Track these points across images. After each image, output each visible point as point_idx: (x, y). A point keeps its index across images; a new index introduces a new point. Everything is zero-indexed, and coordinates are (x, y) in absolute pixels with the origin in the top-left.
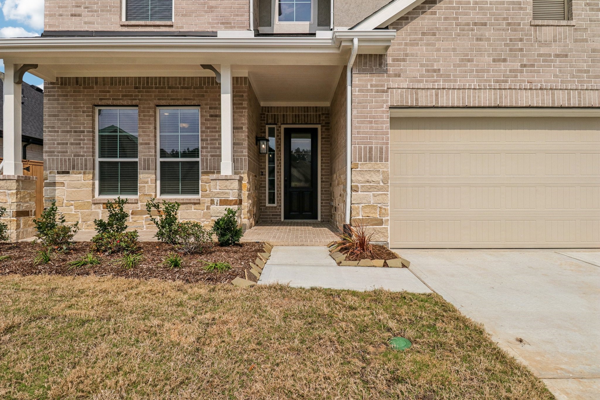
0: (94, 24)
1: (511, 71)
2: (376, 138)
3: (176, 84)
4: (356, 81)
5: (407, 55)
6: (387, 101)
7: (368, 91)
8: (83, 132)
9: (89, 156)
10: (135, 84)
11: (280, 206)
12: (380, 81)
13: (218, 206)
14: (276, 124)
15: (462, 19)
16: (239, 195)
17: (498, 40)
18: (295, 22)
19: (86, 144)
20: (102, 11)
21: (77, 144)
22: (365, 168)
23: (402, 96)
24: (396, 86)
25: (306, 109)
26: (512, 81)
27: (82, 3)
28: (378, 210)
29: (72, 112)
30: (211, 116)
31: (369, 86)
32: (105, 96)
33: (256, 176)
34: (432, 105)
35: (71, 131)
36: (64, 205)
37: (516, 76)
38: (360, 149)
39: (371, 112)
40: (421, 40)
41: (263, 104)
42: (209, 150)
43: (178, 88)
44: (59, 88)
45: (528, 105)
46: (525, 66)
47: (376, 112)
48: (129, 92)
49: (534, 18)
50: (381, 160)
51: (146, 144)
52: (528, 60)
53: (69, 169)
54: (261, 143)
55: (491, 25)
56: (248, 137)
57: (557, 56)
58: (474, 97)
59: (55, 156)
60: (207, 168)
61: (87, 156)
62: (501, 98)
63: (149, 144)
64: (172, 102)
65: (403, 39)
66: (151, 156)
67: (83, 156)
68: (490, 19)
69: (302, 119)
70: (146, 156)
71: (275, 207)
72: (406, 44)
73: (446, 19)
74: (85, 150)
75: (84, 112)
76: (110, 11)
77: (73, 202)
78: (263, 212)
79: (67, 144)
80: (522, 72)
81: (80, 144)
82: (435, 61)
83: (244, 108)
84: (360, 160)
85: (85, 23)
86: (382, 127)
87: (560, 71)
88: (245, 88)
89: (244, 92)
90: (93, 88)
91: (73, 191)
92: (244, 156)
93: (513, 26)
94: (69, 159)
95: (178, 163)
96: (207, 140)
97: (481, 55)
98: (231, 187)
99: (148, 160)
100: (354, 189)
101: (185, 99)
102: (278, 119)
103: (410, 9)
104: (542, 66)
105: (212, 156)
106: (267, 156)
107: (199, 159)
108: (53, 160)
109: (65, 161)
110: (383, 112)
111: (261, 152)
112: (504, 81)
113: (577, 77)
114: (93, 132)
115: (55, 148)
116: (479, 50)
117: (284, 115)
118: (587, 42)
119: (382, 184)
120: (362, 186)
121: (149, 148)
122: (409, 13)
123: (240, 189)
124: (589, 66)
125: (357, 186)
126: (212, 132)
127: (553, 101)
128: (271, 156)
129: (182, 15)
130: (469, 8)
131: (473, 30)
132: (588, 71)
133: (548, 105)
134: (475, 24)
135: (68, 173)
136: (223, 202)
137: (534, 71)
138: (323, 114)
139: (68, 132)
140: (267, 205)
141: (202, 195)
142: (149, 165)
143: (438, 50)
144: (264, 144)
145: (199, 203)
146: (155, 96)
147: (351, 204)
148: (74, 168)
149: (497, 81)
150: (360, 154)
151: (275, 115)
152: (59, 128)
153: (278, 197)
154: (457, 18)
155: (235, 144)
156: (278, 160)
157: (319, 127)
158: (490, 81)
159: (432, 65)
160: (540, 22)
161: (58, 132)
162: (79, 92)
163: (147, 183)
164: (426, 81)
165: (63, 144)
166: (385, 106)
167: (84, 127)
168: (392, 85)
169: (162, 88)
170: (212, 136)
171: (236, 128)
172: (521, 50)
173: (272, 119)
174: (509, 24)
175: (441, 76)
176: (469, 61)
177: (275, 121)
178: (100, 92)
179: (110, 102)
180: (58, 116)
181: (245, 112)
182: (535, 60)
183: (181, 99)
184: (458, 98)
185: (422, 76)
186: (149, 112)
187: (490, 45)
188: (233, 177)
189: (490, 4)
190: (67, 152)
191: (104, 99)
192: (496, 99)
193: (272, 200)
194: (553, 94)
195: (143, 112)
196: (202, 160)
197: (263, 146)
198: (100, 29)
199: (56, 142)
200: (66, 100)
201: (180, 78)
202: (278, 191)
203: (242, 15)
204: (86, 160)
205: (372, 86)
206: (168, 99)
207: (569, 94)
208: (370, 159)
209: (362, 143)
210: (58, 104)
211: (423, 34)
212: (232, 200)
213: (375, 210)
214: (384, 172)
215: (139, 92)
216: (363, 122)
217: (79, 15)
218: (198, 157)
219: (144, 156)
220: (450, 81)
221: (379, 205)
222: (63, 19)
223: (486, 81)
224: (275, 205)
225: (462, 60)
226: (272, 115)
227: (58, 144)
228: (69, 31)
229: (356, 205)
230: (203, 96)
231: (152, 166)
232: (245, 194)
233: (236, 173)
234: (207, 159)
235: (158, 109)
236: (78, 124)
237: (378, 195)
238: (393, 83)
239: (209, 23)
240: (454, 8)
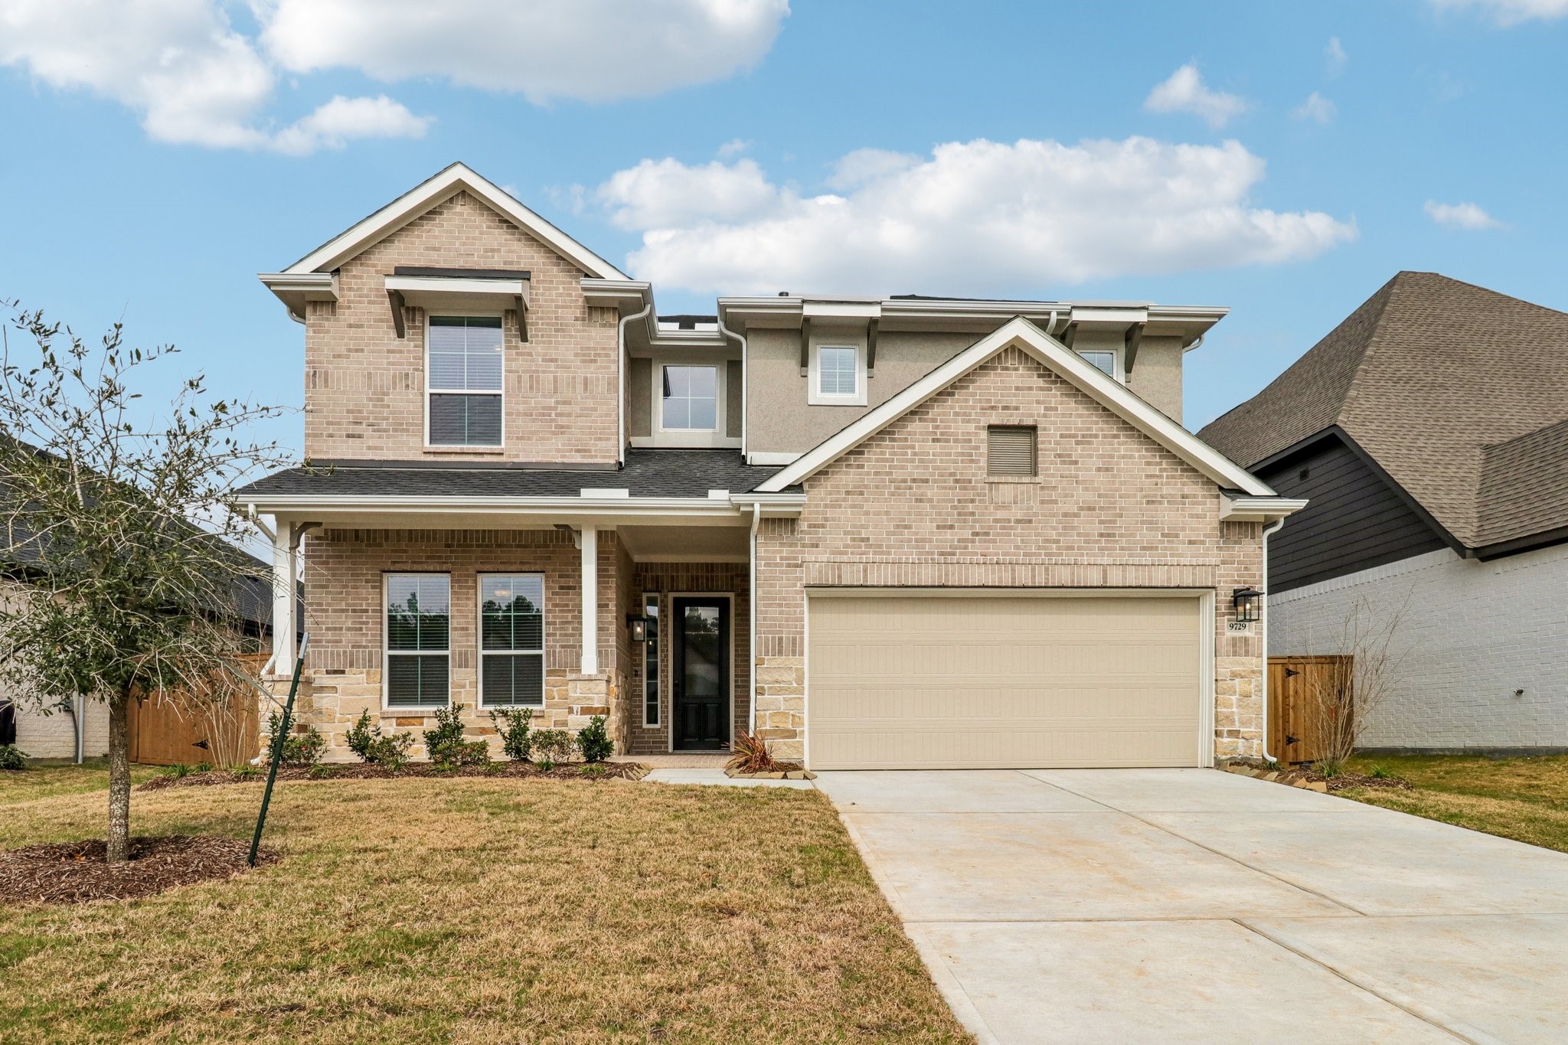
0: (382, 450)
1: (959, 541)
2: (788, 626)
3: (508, 540)
4: (762, 552)
5: (826, 519)
6: (801, 579)
7: (776, 565)
8: (366, 611)
9: (376, 647)
10: (447, 540)
11: (667, 727)
12: (792, 552)
13: (579, 716)
14: (660, 592)
15: (898, 474)
16: (607, 701)
17: (944, 501)
18: (689, 430)
19: (371, 629)
20: (395, 430)
21: (356, 629)
22: (774, 664)
23: (820, 572)
24: (813, 559)
25: (710, 567)
26: (961, 554)
27: (364, 418)
28: (791, 717)
29: (348, 581)
30: (561, 588)
31: (778, 559)
32: (401, 557)
33: (626, 678)
34: (859, 583)
35: (347, 610)
36: (336, 721)
37: (966, 548)
38: (767, 639)
39: (780, 592)
40: (845, 500)
41: (637, 558)
42: (558, 637)
43: (511, 546)
44: (327, 545)
45: (981, 584)
46: (977, 534)
47: (788, 592)
48: (437, 551)
49: (990, 473)
50: (794, 653)
51: (463, 629)
52: (982, 527)
53: (345, 665)
54: (635, 623)
55: (935, 481)
56: (617, 619)
57: (1018, 521)
58: (913, 573)
59: (322, 647)
60: (554, 664)
61: (372, 647)
62: (947, 575)
63: (467, 629)
64: (502, 568)
65: (822, 499)
66: (471, 646)
67: (365, 647)
68: (932, 474)
69: (702, 583)
70: (463, 646)
71: (659, 730)
72: (826, 506)
73: (876, 473)
74: (369, 638)
75: (367, 581)
76: (408, 430)
77: (350, 716)
78: (638, 737)
79: (341, 629)
80: (973, 541)
81: (361, 629)
82: (862, 526)
83: (610, 576)
84: (767, 654)
85: (369, 448)
86: (795, 612)
87: (1022, 540)
88: (612, 546)
89: (611, 552)
90: (381, 545)
91: (351, 699)
92: (610, 646)
93: (963, 483)
94: (345, 652)
95: (510, 656)
96: (555, 623)
97: (921, 520)
98: (597, 691)
99: (466, 654)
100: (760, 692)
101: (522, 563)
102: (662, 583)
103: (831, 462)
104: (998, 534)
105: (562, 647)
106: (644, 644)
107: (542, 652)
108: (320, 653)
109: (339, 654)
110: (796, 592)
111: (636, 639)
112: (950, 554)
113: (1045, 548)
114: (381, 611)
115: (323, 634)
116: (919, 514)
117: (672, 577)
118: (1057, 503)
119: (795, 685)
120: (770, 688)
121: (467, 635)
122: (829, 466)
123: (608, 694)
124: (1060, 535)
125: (763, 688)
126: (563, 611)
127: (1013, 578)
128: (651, 643)
129: (518, 438)
130: (907, 461)
131: (911, 488)
132: (1058, 541)
133: (1007, 585)
134: (914, 481)
135: (343, 672)
136: (585, 711)
137: (989, 541)
138: (737, 575)
139: (343, 611)
140: (645, 725)
141: (547, 705)
142: (467, 661)
143: (867, 513)
144: (639, 626)
145: (543, 717)
146: (477, 558)
147: (756, 710)
148: (351, 665)
149: (942, 554)
150: (767, 646)
151: (657, 577)
152: (328, 604)
153: (662, 712)
154: (891, 473)
155: (601, 629)
156: (662, 651)
157: (731, 596)
158: (933, 553)
159: (860, 533)
160: (996, 479)
161: (326, 611)
162: (360, 551)
163: (464, 687)
164: (852, 553)
165: (335, 629)
166: (799, 585)
167: (368, 605)
168: (807, 557)
169: (487, 546)
170: (563, 617)
171: (601, 606)
172: (973, 514)
173: (653, 584)
174: (957, 481)
175: (871, 546)
176: (906, 527)
177: (657, 587)
178: (392, 551)
179: (408, 567)
180: (326, 587)
181: (613, 583)
182: (990, 527)
183: (515, 563)
184: (893, 576)
185: (846, 546)
186: (467, 581)
187: (933, 507)
188: (599, 677)
189: (933, 455)
190: (341, 641)
191: (399, 562)
192: (940, 577)
193: (652, 719)
194: (1013, 570)
195: (458, 581)
196: (548, 653)
197: (639, 630)
198: (392, 458)
199: (324, 627)
200: (340, 563)
201: (514, 531)
202: (662, 702)
203: (608, 439)
204: (370, 653)
205: (782, 558)
206: (497, 563)
207: (1033, 570)
208: (780, 653)
209: (770, 632)
210: (328, 569)
211: (848, 493)
212: (597, 708)
213: (787, 718)
214: (797, 669)
215: (451, 552)
216: (770, 605)
217: (360, 436)
218: (540, 648)
219: (459, 647)
220: (882, 553)
221: (791, 712)
222: (334, 442)
223: (928, 553)
224: (658, 726)
225: (898, 526)
226: (652, 576)
227: (328, 629)
228: (343, 460)
229: (762, 713)
230: (549, 558)
231: (471, 662)
232: (613, 702)
233: (601, 672)
234: (554, 652)
235: (480, 577)
236: (359, 599)
237: (791, 699)
238: (809, 556)
239: (558, 451)
240: (887, 460)
